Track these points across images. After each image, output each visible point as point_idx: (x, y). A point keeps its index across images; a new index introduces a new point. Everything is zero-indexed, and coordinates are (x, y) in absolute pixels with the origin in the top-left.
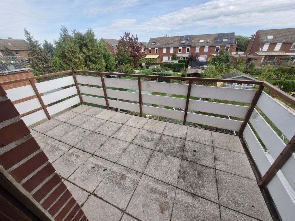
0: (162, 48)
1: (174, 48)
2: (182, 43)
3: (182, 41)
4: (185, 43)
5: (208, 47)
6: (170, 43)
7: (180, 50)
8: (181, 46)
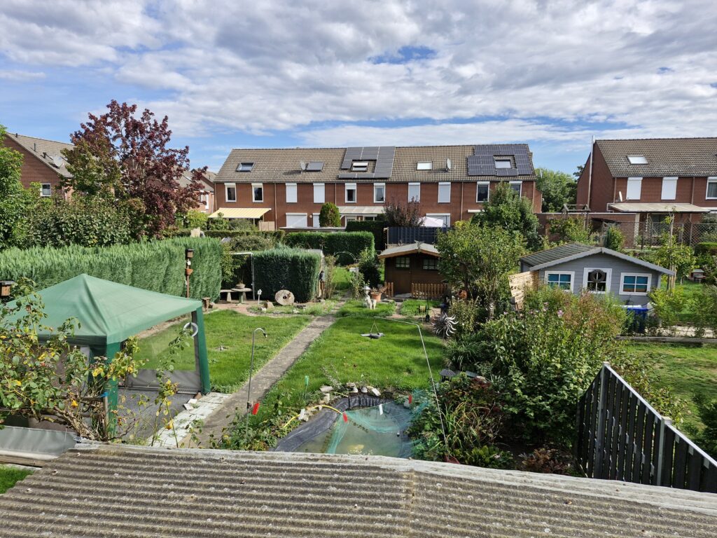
0: (282, 185)
1: (328, 185)
2: (354, 169)
3: (355, 164)
4: (364, 169)
5: (450, 183)
6: (309, 168)
7: (351, 192)
8: (354, 179)
